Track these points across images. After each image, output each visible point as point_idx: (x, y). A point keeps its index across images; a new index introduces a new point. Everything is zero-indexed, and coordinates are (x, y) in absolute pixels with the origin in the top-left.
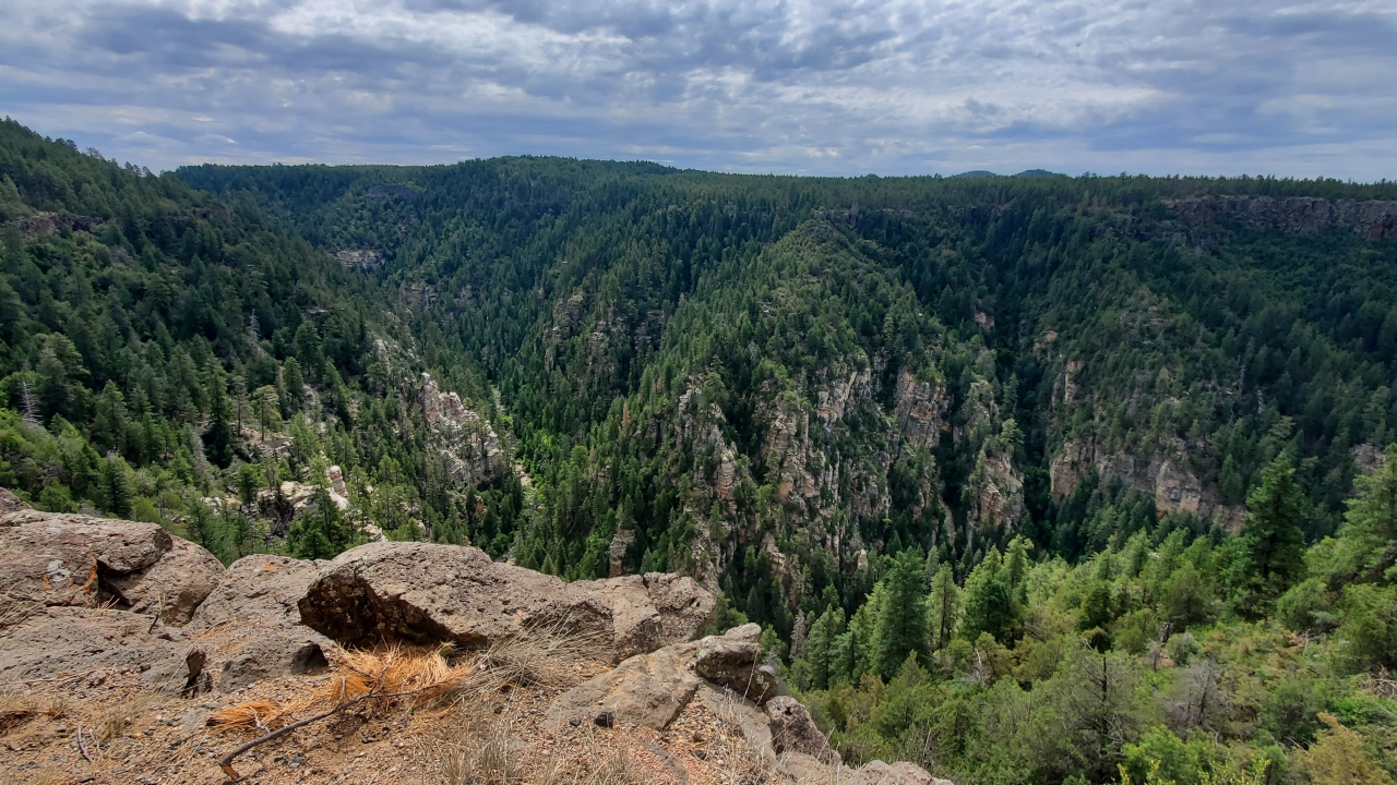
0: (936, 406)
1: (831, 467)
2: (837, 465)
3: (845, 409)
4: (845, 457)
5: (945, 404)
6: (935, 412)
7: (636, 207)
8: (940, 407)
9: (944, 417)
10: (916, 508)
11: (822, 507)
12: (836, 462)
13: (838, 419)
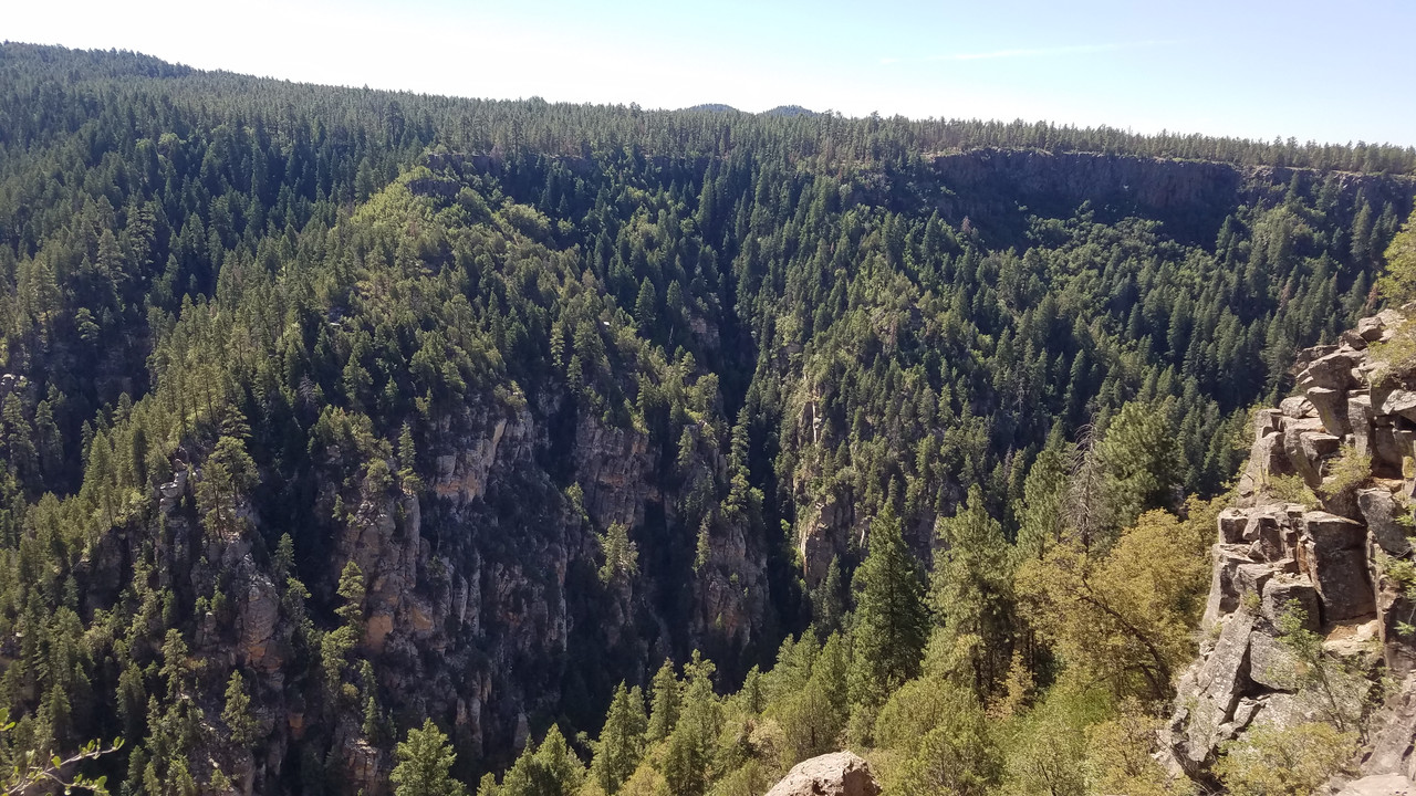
0: (638, 464)
1: (464, 582)
2: (477, 576)
3: (489, 481)
4: (490, 560)
5: (650, 461)
6: (635, 473)
7: (94, 135)
8: (643, 465)
9: (649, 479)
10: (612, 628)
11: (449, 651)
12: (473, 572)
13: (476, 498)
